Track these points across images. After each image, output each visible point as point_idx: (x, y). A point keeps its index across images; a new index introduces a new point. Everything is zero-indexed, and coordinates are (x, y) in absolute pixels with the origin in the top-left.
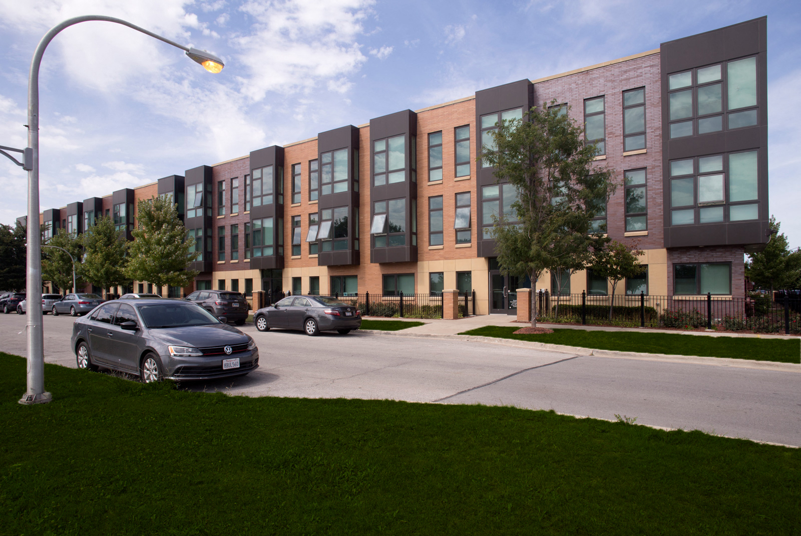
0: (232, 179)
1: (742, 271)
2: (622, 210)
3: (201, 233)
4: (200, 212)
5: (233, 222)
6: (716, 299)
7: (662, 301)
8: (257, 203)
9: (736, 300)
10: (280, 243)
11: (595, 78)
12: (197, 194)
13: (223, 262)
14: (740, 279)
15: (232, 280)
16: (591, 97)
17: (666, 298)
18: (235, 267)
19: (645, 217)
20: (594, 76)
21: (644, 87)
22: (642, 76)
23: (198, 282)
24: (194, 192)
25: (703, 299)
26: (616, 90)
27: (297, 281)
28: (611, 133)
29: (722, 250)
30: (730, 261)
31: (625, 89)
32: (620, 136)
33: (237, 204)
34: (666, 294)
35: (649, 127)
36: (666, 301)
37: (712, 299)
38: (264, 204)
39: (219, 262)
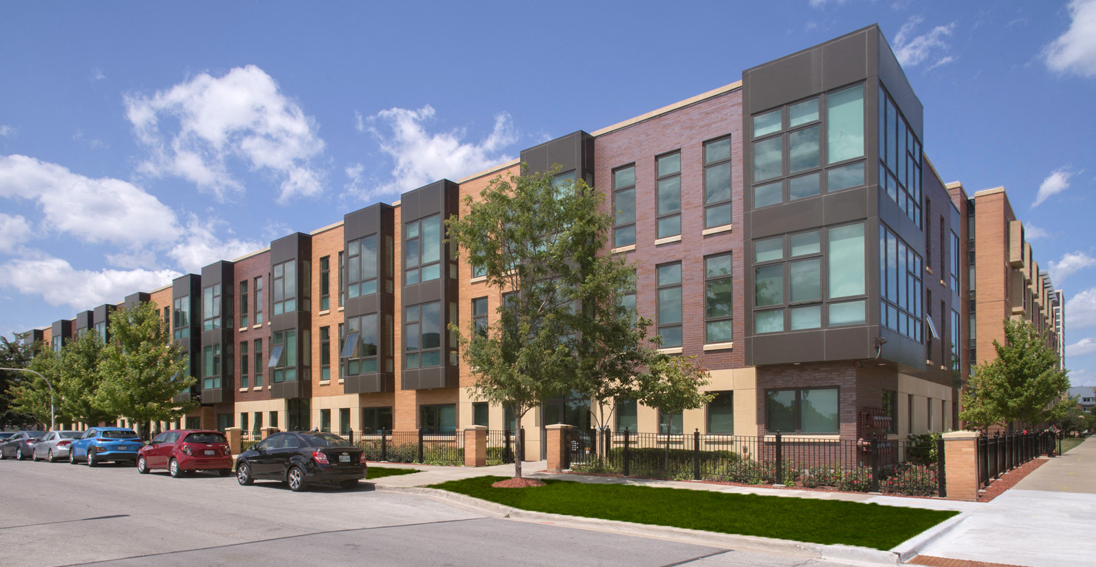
0: (256, 279)
1: (852, 399)
2: (700, 312)
3: (219, 352)
4: (218, 323)
5: (258, 336)
6: (787, 440)
7: (752, 444)
8: (278, 310)
9: (843, 443)
10: (306, 363)
11: (669, 124)
12: (215, 299)
13: (246, 389)
14: (850, 412)
15: (256, 413)
16: (665, 152)
17: (756, 439)
18: (258, 396)
19: (730, 322)
20: (667, 122)
21: (730, 135)
22: (726, 119)
23: (218, 415)
24: (211, 297)
25: (770, 440)
26: (694, 142)
27: (326, 414)
28: (688, 203)
29: (827, 369)
30: (838, 384)
31: (706, 138)
32: (699, 206)
33: (261, 312)
34: (756, 434)
35: (736, 193)
36: (756, 444)
37: (782, 440)
38: (286, 311)
39: (242, 390)
